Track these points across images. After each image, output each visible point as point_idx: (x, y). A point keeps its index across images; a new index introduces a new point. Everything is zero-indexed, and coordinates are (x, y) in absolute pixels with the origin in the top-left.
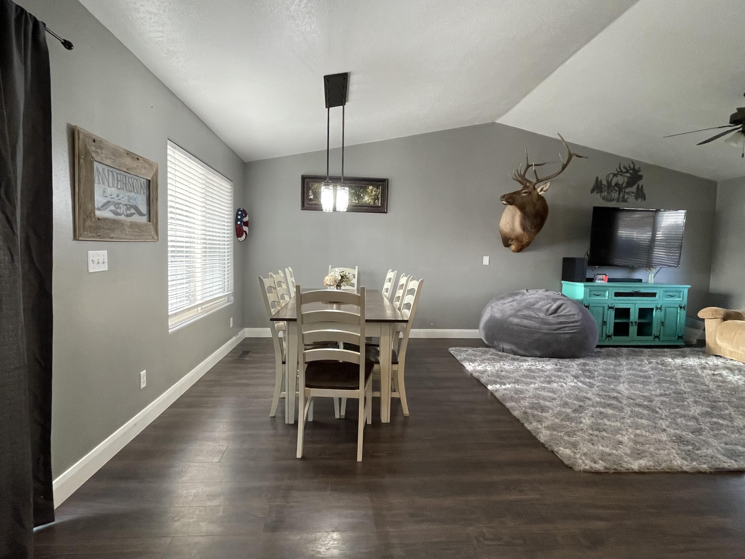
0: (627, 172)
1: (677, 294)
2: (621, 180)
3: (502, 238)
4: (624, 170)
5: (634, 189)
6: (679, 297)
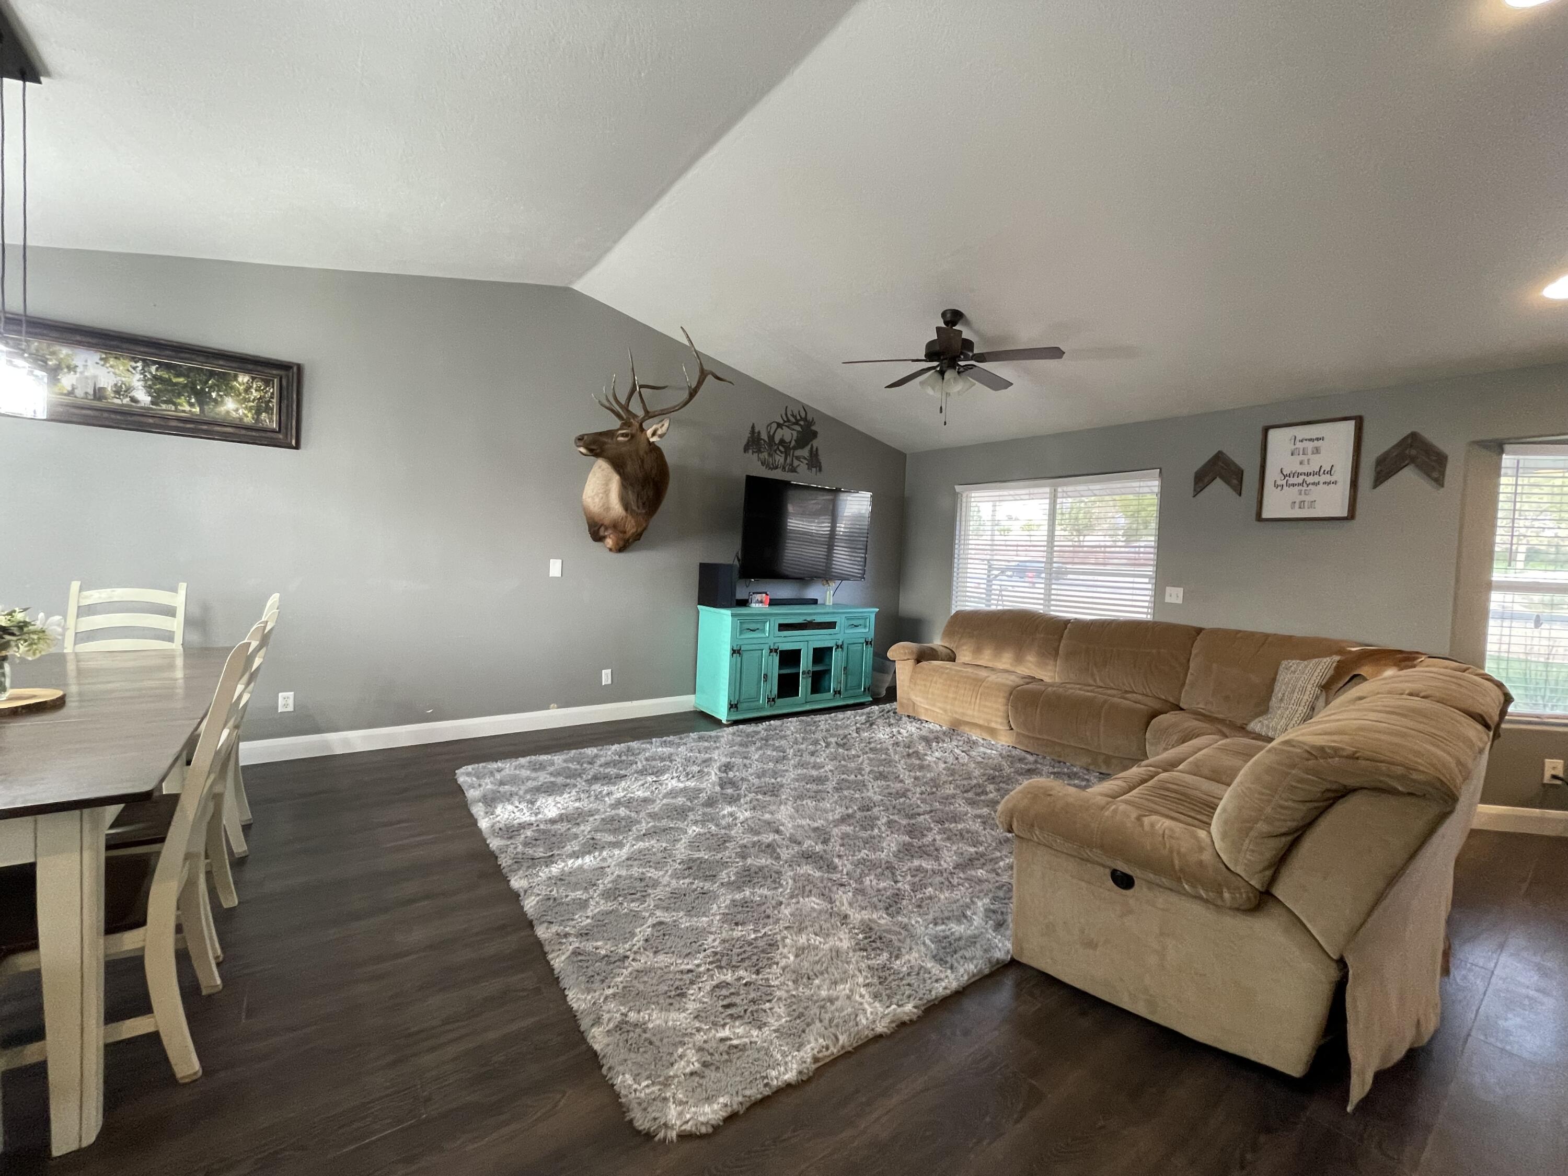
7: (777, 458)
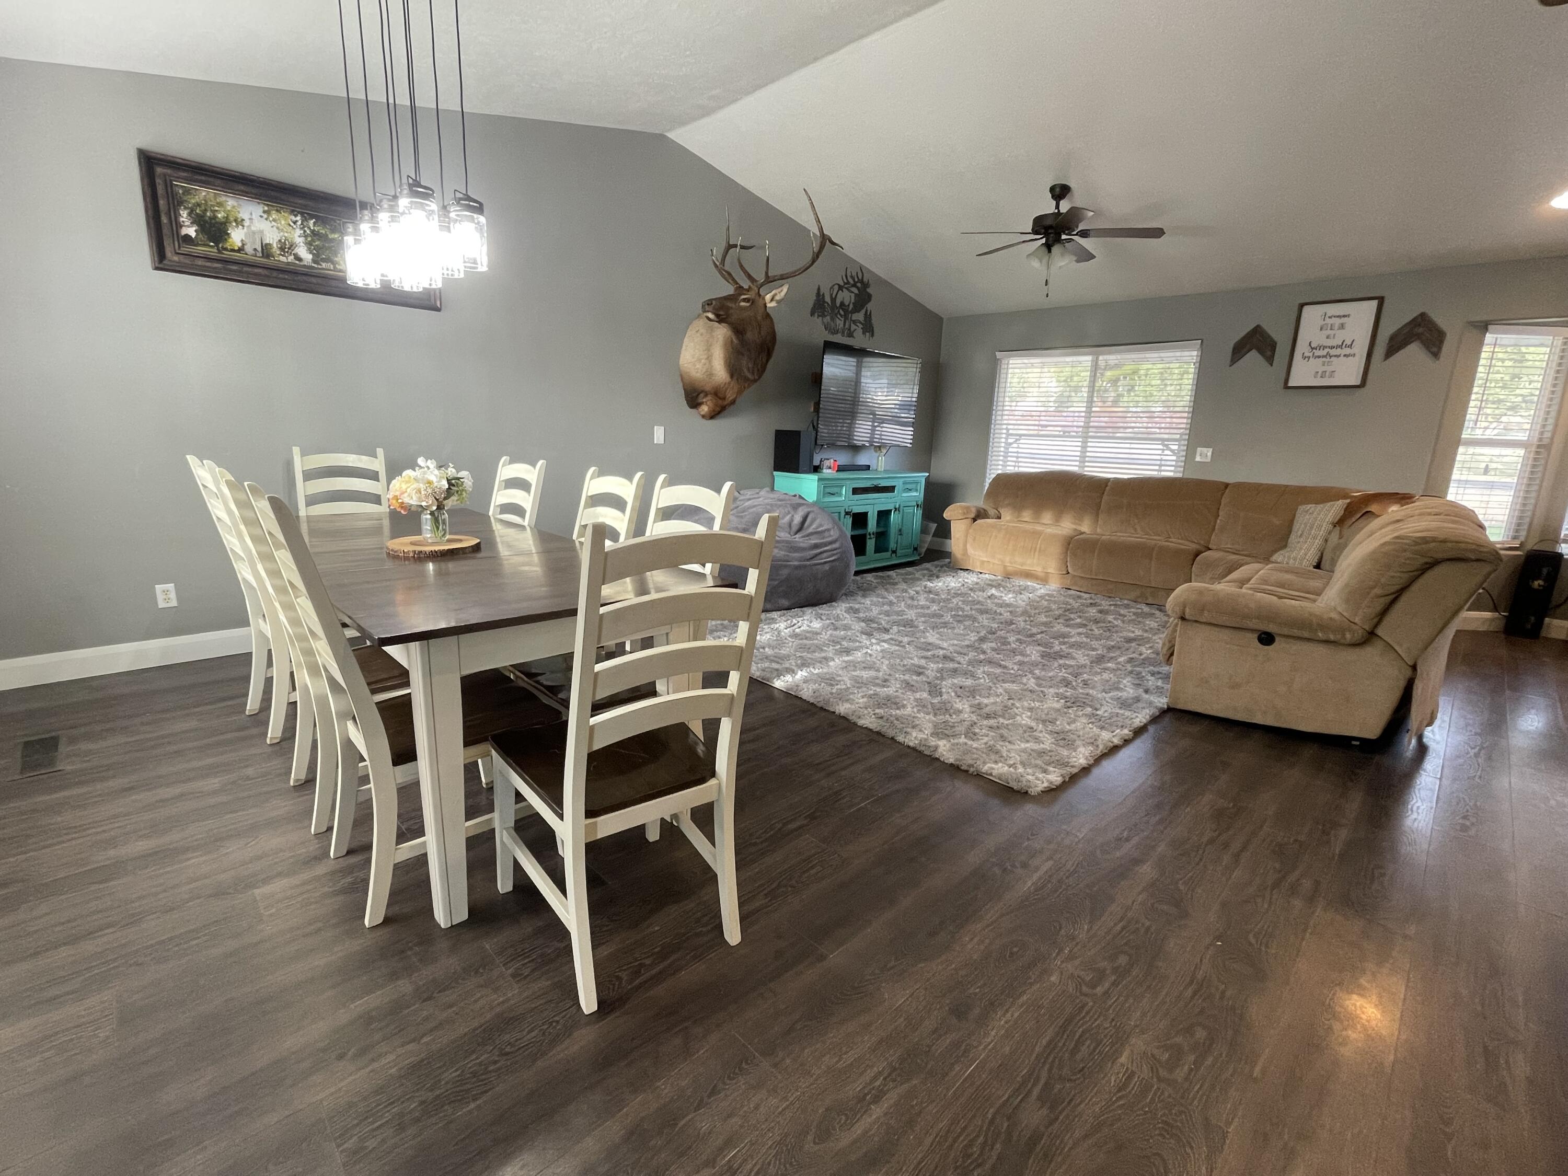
0: (854, 285)
1: (913, 486)
2: (847, 297)
3: (684, 389)
4: (851, 281)
5: (860, 316)
6: (916, 490)
7: (838, 322)
